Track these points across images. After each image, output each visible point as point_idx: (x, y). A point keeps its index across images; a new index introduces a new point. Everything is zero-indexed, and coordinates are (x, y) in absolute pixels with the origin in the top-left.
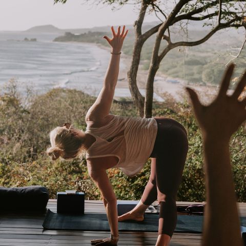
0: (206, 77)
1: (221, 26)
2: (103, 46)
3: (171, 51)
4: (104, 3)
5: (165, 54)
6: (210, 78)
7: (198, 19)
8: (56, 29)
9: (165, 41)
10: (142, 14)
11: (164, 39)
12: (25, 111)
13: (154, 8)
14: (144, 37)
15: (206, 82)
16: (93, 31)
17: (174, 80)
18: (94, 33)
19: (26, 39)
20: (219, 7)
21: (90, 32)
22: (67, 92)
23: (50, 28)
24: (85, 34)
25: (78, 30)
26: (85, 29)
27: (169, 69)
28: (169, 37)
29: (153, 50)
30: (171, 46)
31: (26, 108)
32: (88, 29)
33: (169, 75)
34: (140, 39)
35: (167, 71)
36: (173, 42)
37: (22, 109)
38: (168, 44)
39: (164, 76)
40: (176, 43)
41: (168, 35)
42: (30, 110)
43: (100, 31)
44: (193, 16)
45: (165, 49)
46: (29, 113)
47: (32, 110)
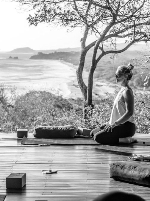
0: (136, 83)
1: (135, 41)
2: (65, 62)
3: (104, 56)
4: (61, 26)
5: (100, 59)
6: (139, 84)
7: (121, 37)
8: (32, 51)
9: (100, 50)
10: (86, 33)
11: (99, 49)
12: (10, 106)
13: (93, 29)
14: (87, 48)
15: (136, 86)
16: (57, 52)
17: (114, 85)
18: (59, 53)
19: (11, 57)
20: (134, 29)
21: (55, 52)
22: (40, 93)
23: (27, 49)
24: (52, 53)
25: (47, 51)
26: (52, 50)
27: (111, 77)
28: (102, 48)
29: (93, 56)
30: (104, 53)
31: (11, 104)
32: (55, 50)
33: (111, 81)
34: (85, 50)
35: (109, 79)
36: (105, 51)
37: (8, 104)
38: (102, 52)
39: (107, 82)
40: (107, 52)
41: (102, 47)
42: (14, 105)
43: (62, 51)
44: (119, 35)
45: (100, 55)
46: (13, 107)
47: (15, 105)
